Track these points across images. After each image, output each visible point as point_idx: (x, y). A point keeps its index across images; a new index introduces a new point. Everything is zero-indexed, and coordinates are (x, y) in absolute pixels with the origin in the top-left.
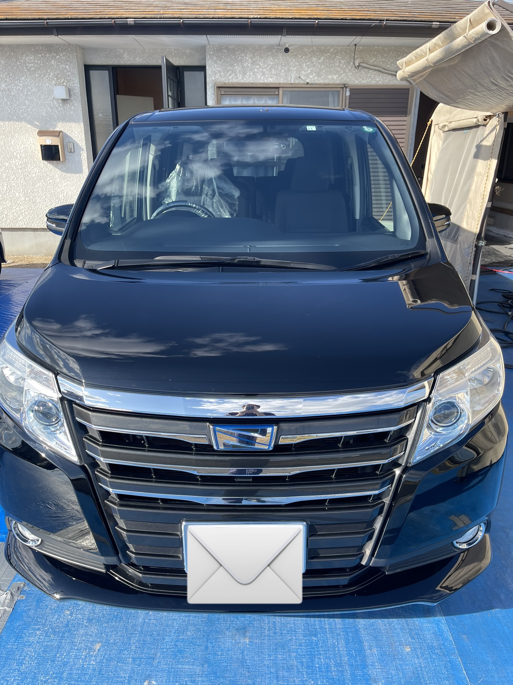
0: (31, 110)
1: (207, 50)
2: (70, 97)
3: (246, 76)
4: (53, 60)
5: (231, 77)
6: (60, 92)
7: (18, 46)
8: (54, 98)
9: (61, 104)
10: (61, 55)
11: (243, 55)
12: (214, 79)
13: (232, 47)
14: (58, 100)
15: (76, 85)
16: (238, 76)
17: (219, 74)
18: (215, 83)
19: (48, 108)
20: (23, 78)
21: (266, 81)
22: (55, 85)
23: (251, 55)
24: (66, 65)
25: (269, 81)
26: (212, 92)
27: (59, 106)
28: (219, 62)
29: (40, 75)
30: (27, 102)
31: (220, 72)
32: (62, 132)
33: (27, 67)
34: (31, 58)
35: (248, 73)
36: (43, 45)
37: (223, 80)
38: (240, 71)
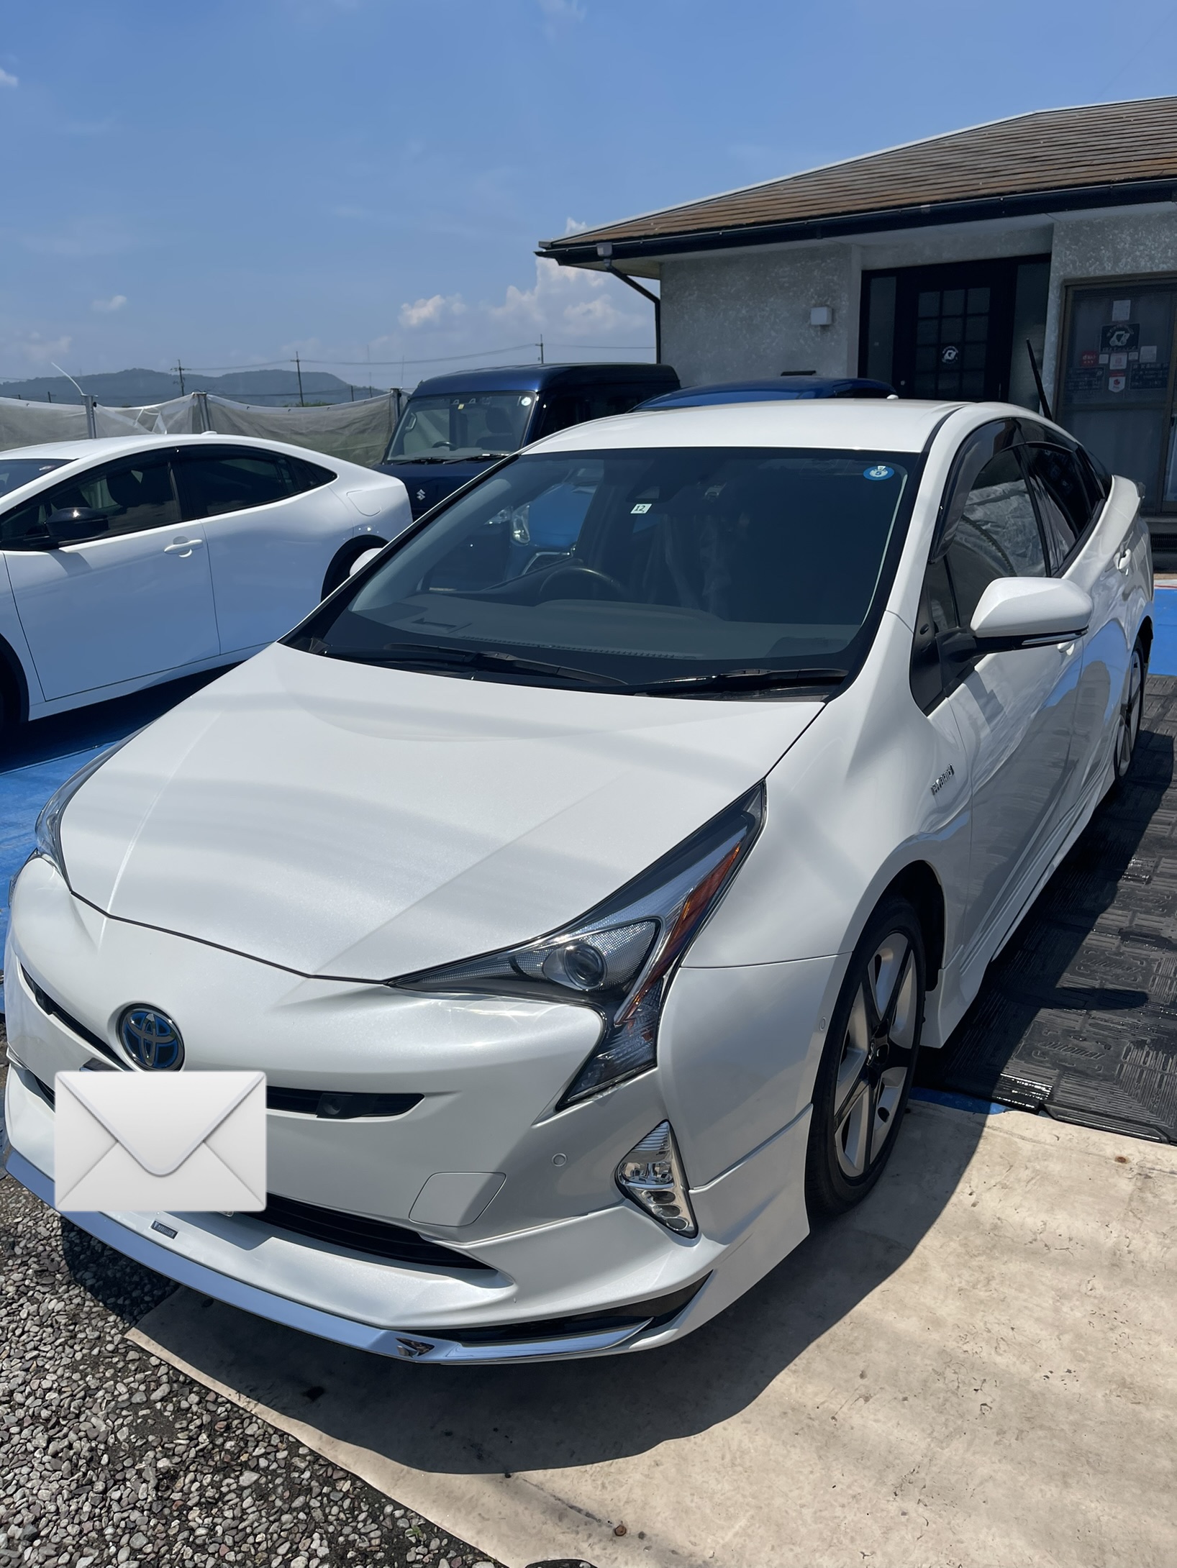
1: (1055, 230)
2: (833, 319)
3: (1120, 264)
4: (816, 271)
5: (1093, 267)
7: (771, 254)
8: (810, 326)
9: (819, 333)
10: (829, 261)
11: (1116, 232)
12: (1062, 273)
13: (1097, 221)
14: (816, 326)
15: (844, 303)
16: (1105, 265)
17: (1071, 266)
18: (1065, 281)
19: (800, 340)
20: (772, 299)
21: (1155, 270)
22: (815, 306)
23: (1131, 231)
24: (833, 276)
25: (1160, 270)
26: (1058, 295)
27: (816, 336)
28: (1073, 247)
29: (795, 293)
30: (773, 333)
31: (1074, 262)
32: (815, 372)
33: (778, 283)
34: (786, 269)
35: (1124, 260)
36: (804, 249)
37: (1079, 273)
38: (1108, 257)
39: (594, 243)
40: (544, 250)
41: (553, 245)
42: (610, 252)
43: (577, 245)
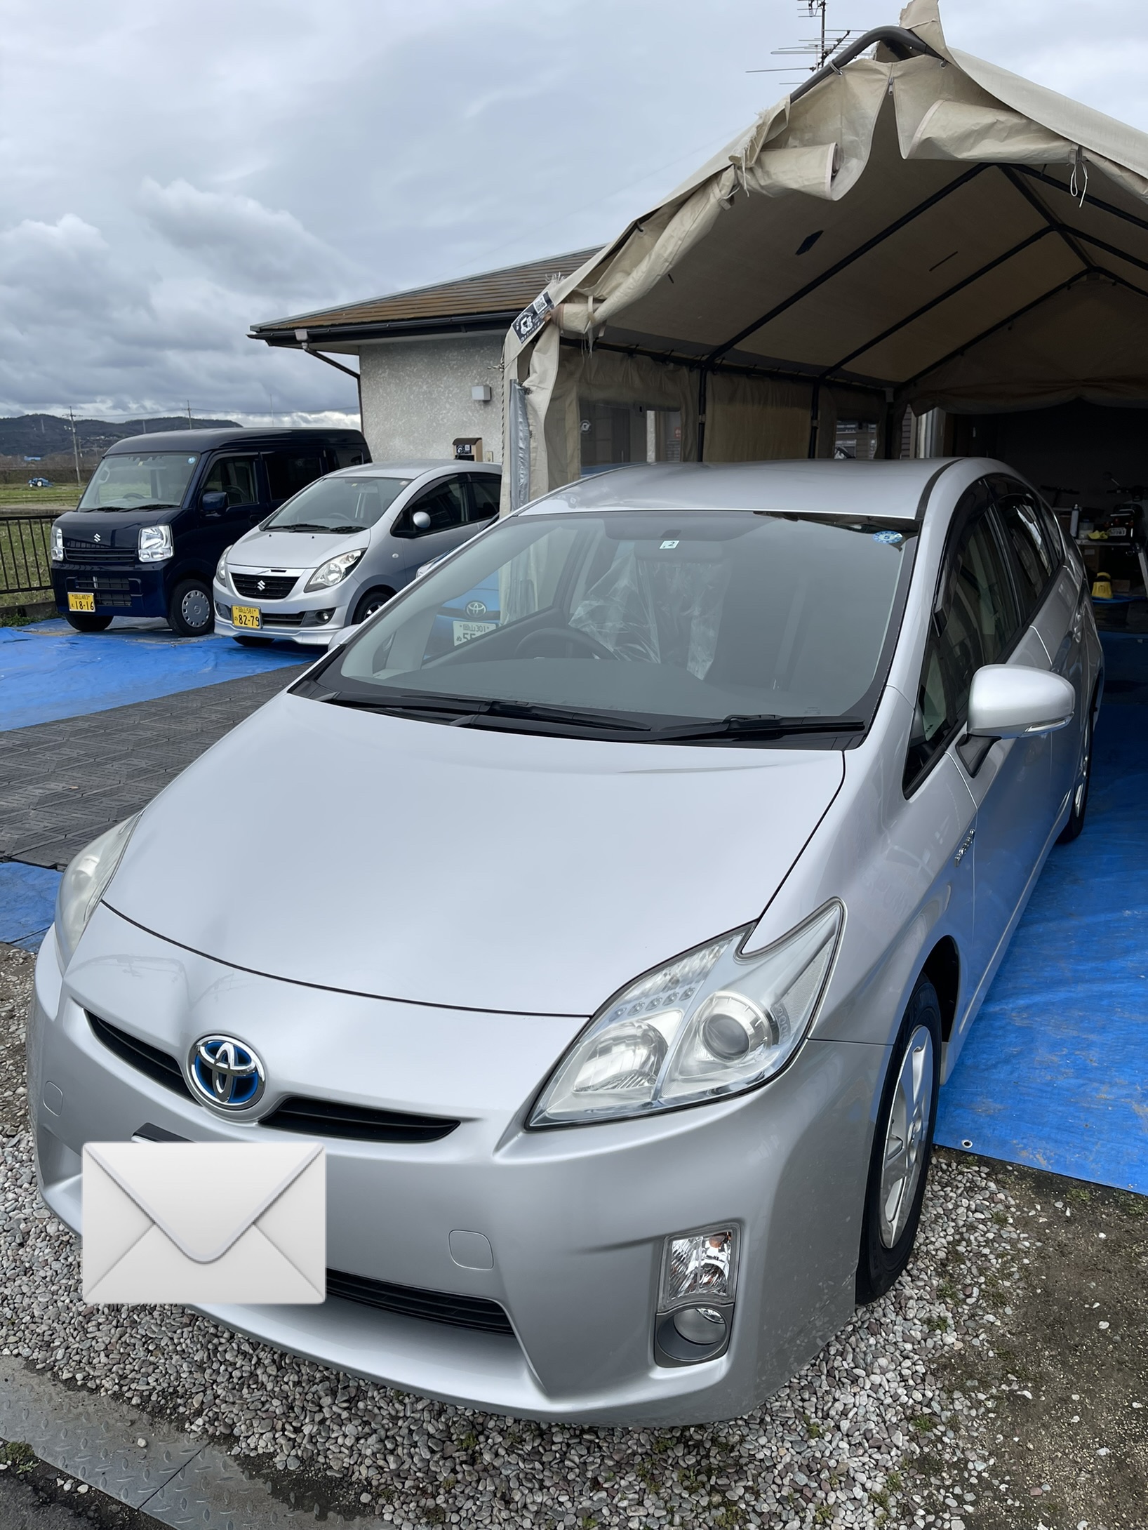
0: (452, 415)
2: (491, 396)
4: (477, 356)
6: (479, 393)
7: (443, 341)
8: (474, 401)
9: (482, 407)
10: (486, 349)
14: (480, 401)
19: (469, 413)
20: (445, 378)
22: (478, 385)
24: (490, 360)
27: (481, 409)
29: (462, 373)
30: (448, 406)
32: (480, 439)
33: (449, 364)
34: (455, 354)
36: (467, 338)
39: (293, 329)
40: (255, 333)
41: (261, 330)
42: (304, 337)
43: (279, 330)
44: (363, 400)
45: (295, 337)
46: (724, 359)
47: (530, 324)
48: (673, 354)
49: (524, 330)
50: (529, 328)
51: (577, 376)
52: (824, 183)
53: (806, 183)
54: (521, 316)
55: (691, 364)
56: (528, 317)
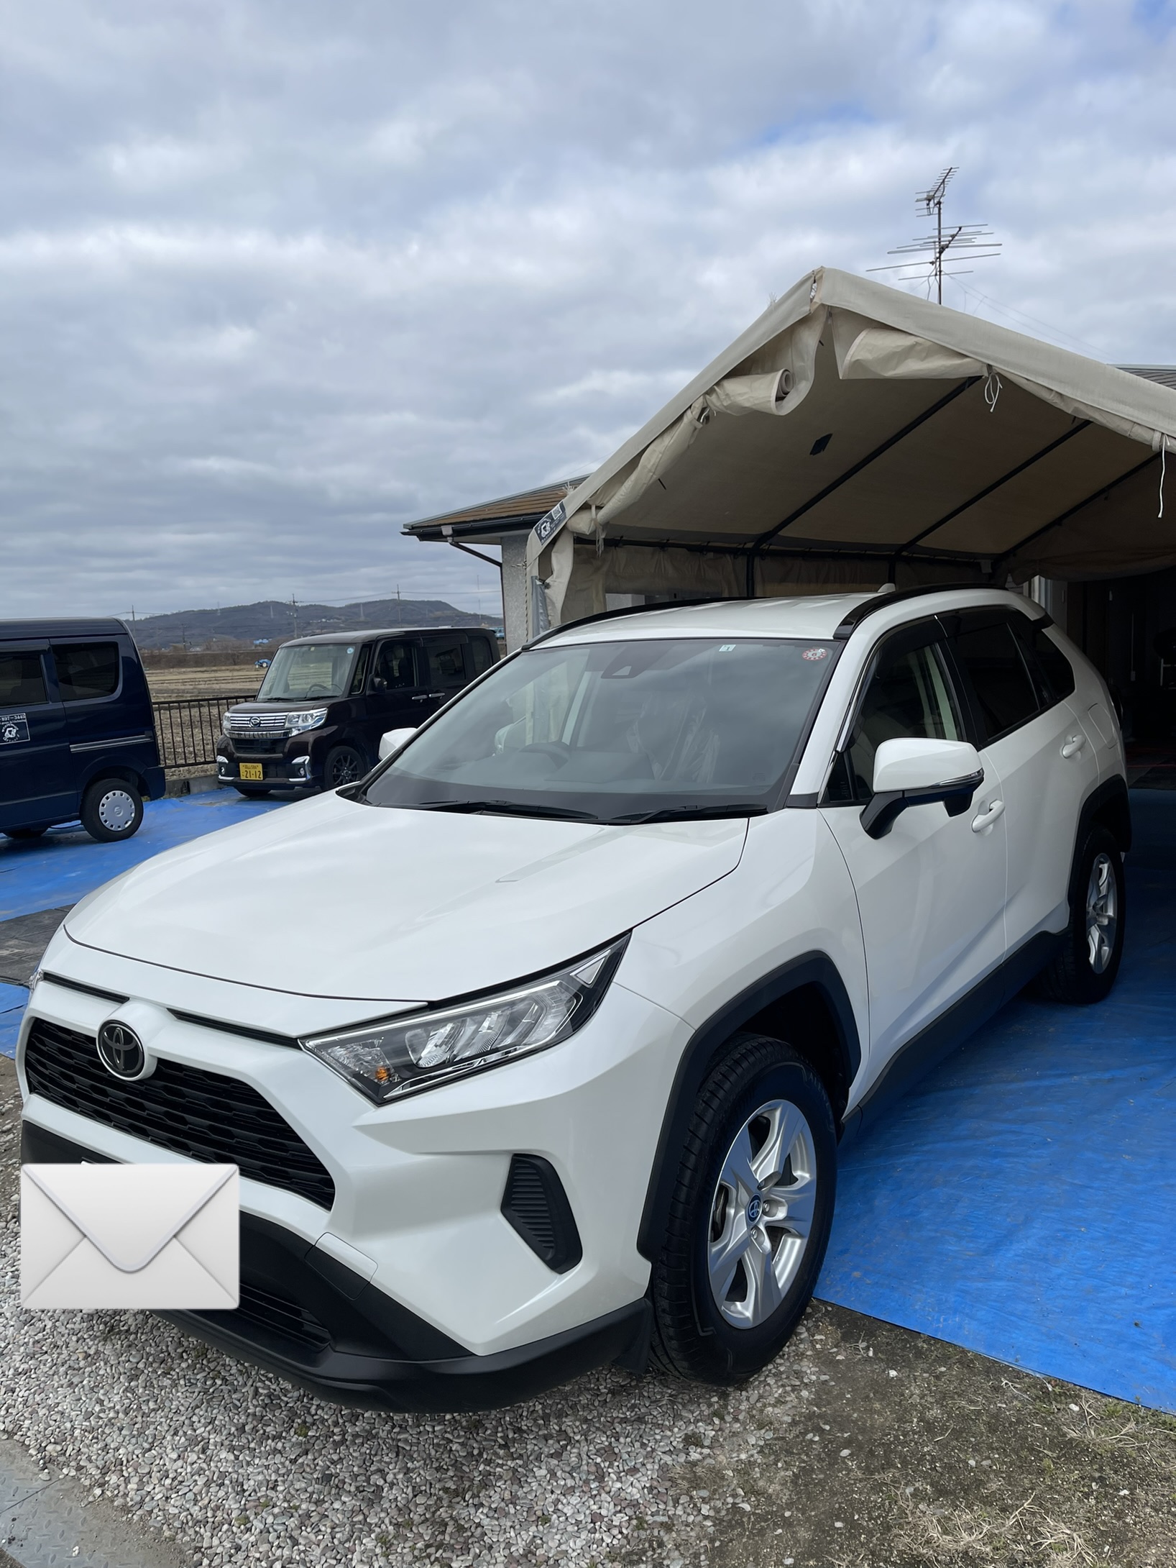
39: (440, 525)
40: (408, 530)
41: (413, 528)
42: (450, 532)
43: (428, 526)
44: (505, 586)
45: (441, 532)
46: (770, 545)
47: (548, 528)
48: (710, 544)
49: (544, 533)
50: (548, 532)
51: (605, 569)
52: (770, 401)
53: (756, 402)
54: (541, 521)
55: (735, 552)
56: (547, 522)
